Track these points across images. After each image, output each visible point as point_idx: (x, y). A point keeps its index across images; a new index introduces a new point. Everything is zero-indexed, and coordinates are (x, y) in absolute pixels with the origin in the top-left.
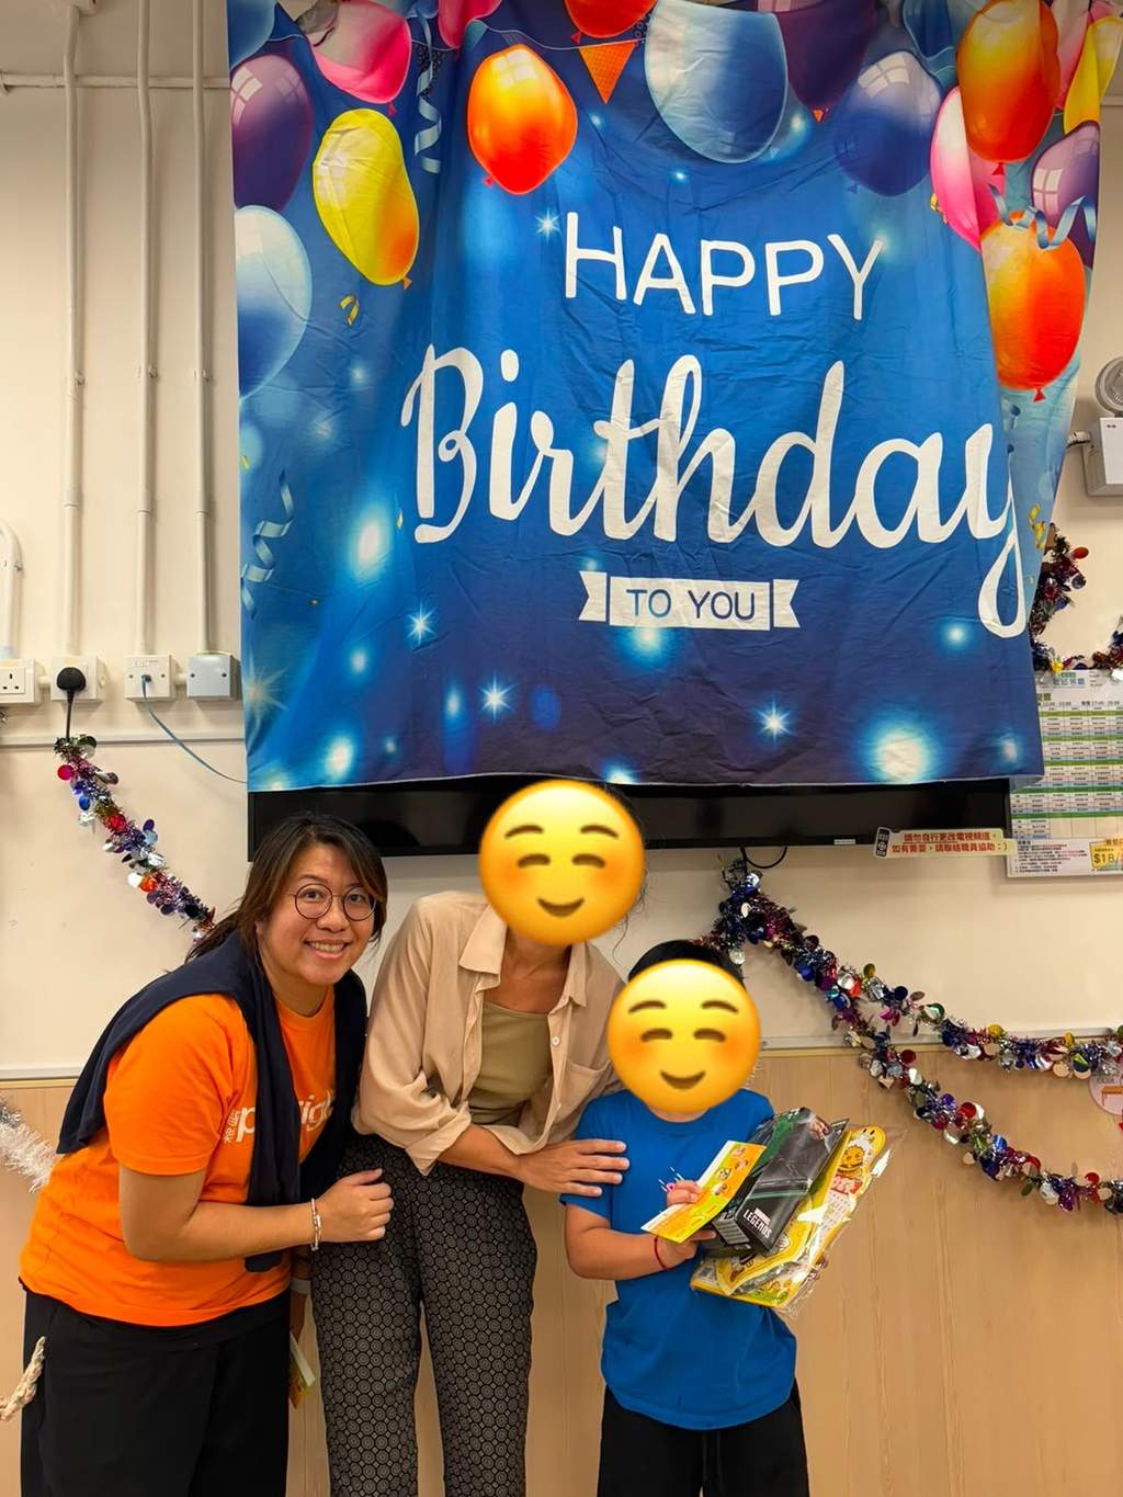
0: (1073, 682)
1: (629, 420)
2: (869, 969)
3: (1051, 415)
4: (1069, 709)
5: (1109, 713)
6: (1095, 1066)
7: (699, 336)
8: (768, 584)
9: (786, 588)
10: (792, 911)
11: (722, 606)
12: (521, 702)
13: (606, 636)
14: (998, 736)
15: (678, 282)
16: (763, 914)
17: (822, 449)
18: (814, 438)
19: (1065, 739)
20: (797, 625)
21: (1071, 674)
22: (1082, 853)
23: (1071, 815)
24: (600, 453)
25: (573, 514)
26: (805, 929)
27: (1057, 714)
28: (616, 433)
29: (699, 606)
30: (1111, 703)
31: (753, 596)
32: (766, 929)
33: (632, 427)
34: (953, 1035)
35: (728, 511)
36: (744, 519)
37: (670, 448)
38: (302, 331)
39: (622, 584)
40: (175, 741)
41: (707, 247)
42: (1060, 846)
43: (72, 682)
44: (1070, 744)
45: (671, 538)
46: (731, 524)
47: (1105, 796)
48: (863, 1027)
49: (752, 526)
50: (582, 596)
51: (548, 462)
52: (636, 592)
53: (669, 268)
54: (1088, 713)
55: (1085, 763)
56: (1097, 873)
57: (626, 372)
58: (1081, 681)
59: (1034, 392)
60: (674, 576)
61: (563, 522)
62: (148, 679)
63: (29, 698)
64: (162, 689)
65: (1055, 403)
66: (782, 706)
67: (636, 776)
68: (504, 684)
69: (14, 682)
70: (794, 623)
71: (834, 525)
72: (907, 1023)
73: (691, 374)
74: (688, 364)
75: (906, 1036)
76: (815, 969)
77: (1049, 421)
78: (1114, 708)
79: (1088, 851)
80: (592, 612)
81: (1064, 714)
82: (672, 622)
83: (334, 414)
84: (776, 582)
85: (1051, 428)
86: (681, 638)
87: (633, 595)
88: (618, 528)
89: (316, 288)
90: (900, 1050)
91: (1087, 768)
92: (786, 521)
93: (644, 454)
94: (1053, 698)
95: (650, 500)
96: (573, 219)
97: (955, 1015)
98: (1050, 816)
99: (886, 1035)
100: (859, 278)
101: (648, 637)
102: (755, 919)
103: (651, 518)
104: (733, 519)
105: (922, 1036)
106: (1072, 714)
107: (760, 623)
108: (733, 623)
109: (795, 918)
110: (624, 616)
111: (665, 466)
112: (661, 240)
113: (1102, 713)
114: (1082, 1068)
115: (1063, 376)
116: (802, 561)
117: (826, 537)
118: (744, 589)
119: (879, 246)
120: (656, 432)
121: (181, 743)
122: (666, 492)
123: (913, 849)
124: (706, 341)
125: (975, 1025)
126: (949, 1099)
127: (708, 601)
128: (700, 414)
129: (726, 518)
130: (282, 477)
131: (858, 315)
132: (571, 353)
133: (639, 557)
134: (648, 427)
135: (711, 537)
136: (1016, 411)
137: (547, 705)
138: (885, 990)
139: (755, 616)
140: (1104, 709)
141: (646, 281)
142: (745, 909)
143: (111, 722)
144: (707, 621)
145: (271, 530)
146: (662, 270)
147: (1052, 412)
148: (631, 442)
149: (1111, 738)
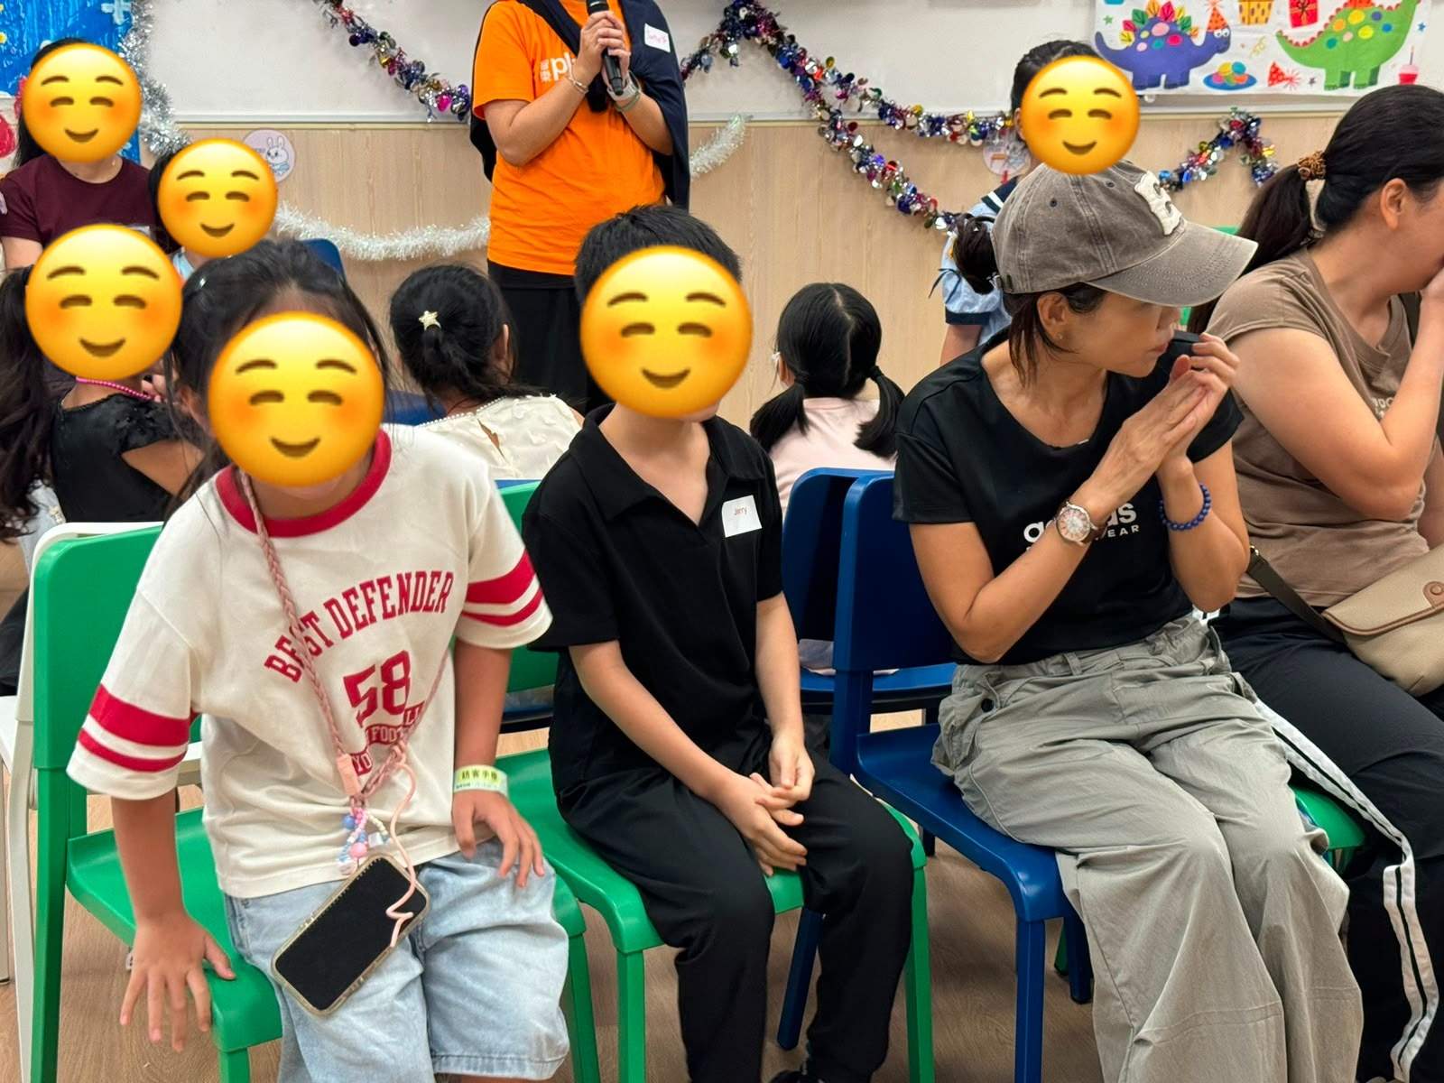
2: (830, 60)
6: (983, 135)
10: (777, 15)
16: (754, 16)
26: (785, 29)
32: (757, 29)
34: (888, 112)
48: (823, 105)
72: (855, 100)
75: (853, 114)
76: (789, 58)
90: (848, 123)
97: (888, 97)
99: (839, 112)
102: (750, 20)
105: (865, 114)
109: (780, 21)
114: (974, 137)
125: (902, 104)
126: (880, 158)
138: (839, 76)
142: (743, 13)
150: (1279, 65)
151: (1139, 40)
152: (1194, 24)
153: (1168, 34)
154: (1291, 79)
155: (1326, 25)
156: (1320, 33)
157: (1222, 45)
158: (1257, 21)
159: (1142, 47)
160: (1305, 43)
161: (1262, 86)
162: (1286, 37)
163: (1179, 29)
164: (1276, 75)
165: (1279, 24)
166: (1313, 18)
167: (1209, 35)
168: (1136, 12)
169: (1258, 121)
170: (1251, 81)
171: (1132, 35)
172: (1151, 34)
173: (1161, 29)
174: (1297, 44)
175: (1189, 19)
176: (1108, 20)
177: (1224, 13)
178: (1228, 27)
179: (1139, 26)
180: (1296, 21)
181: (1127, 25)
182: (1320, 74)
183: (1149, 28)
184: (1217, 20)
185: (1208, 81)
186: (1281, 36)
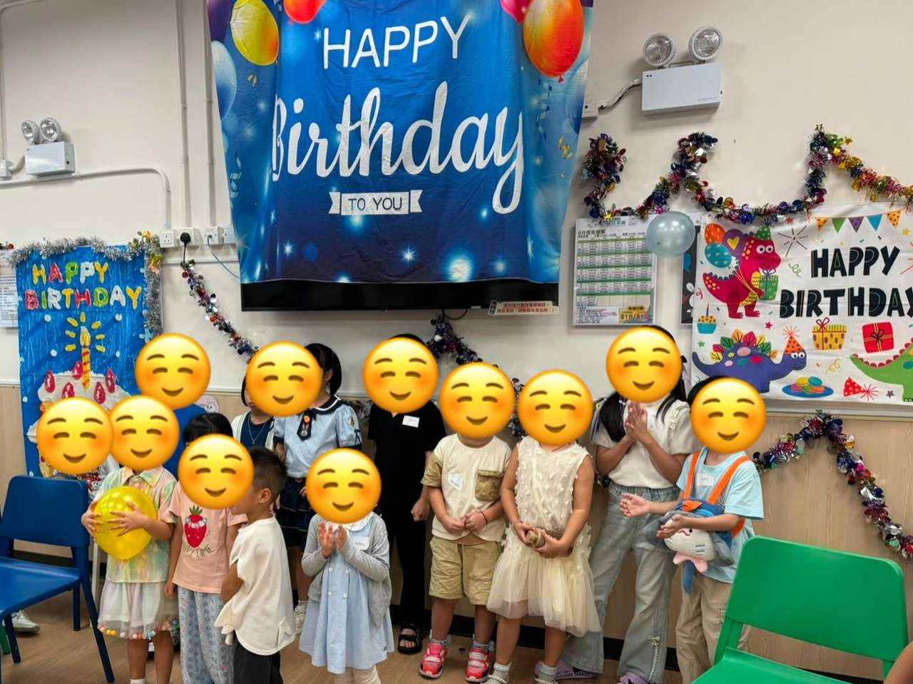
0: (618, 223)
1: (349, 122)
3: (567, 88)
4: (615, 238)
5: (638, 239)
7: (381, 78)
8: (408, 193)
9: (416, 194)
11: (388, 204)
12: (298, 250)
13: (340, 220)
14: (494, 260)
15: (373, 53)
16: (445, 340)
17: (436, 126)
18: (432, 122)
19: (611, 254)
20: (420, 211)
21: (618, 219)
22: (614, 314)
23: (610, 294)
24: (338, 139)
25: (327, 167)
27: (608, 241)
28: (345, 128)
29: (377, 205)
30: (639, 234)
31: (401, 199)
32: (448, 347)
33: (350, 125)
35: (389, 160)
36: (397, 164)
37: (366, 133)
38: (235, 93)
39: (346, 196)
40: (219, 262)
41: (389, 31)
42: (602, 310)
43: (186, 238)
44: (613, 256)
45: (367, 174)
46: (391, 166)
47: (631, 284)
49: (401, 166)
50: (330, 203)
51: (317, 145)
52: (352, 200)
53: (369, 46)
54: (625, 240)
55: (621, 266)
56: (621, 324)
57: (348, 100)
58: (624, 222)
59: (558, 78)
60: (367, 192)
61: (322, 171)
62: (210, 237)
63: (173, 245)
64: (215, 241)
65: (569, 81)
66: (412, 248)
67: (350, 279)
68: (291, 243)
69: (167, 239)
70: (419, 210)
71: (440, 162)
73: (375, 97)
74: (376, 92)
77: (566, 92)
78: (641, 236)
79: (617, 313)
80: (334, 210)
81: (612, 240)
82: (365, 213)
83: (253, 124)
84: (412, 192)
85: (568, 96)
86: (370, 219)
87: (351, 202)
88: (345, 172)
89: (238, 75)
91: (622, 269)
92: (418, 163)
93: (355, 137)
94: (606, 232)
95: (358, 158)
96: (326, 31)
98: (598, 294)
100: (455, 38)
101: (357, 220)
102: (442, 343)
103: (358, 166)
104: (392, 164)
106: (616, 240)
107: (404, 211)
108: (393, 212)
110: (346, 210)
111: (364, 142)
112: (368, 32)
113: (635, 239)
115: (573, 67)
116: (424, 181)
117: (436, 168)
118: (397, 196)
119: (467, 19)
120: (359, 127)
121: (221, 263)
122: (365, 153)
123: (508, 311)
124: (384, 80)
127: (381, 202)
128: (378, 116)
129: (389, 164)
130: (236, 154)
131: (455, 56)
132: (327, 95)
133: (354, 185)
134: (357, 125)
135: (384, 173)
136: (550, 88)
137: (311, 251)
139: (402, 207)
140: (636, 237)
141: (360, 54)
142: (437, 338)
143: (203, 254)
144: (381, 211)
145: (235, 176)
146: (367, 48)
147: (568, 87)
148: (350, 132)
149: (638, 253)
150: (854, 380)
151: (726, 358)
152: (773, 348)
153: (750, 355)
154: (868, 392)
155: (902, 351)
156: (895, 357)
157: (800, 364)
158: (830, 347)
159: (729, 363)
160: (881, 365)
161: (838, 395)
162: (862, 359)
163: (760, 351)
164: (851, 387)
165: (853, 350)
166: (889, 345)
167: (786, 356)
168: (723, 339)
169: (839, 422)
170: (829, 391)
171: (720, 355)
172: (736, 354)
173: (745, 351)
174: (873, 365)
175: (769, 344)
176: (701, 344)
177: (799, 340)
178: (803, 351)
179: (725, 348)
180: (870, 348)
181: (716, 348)
182: (898, 389)
183: (735, 351)
184: (793, 345)
185: (787, 390)
186: (855, 358)
